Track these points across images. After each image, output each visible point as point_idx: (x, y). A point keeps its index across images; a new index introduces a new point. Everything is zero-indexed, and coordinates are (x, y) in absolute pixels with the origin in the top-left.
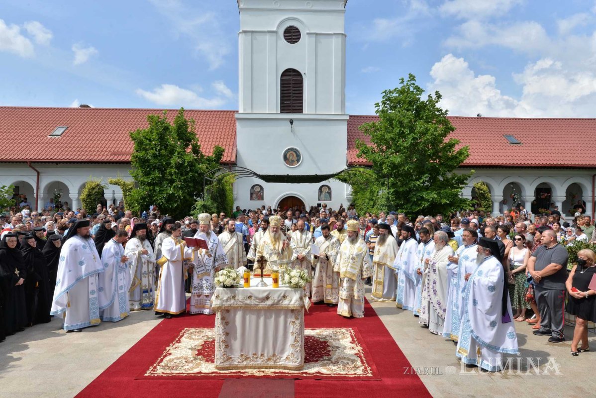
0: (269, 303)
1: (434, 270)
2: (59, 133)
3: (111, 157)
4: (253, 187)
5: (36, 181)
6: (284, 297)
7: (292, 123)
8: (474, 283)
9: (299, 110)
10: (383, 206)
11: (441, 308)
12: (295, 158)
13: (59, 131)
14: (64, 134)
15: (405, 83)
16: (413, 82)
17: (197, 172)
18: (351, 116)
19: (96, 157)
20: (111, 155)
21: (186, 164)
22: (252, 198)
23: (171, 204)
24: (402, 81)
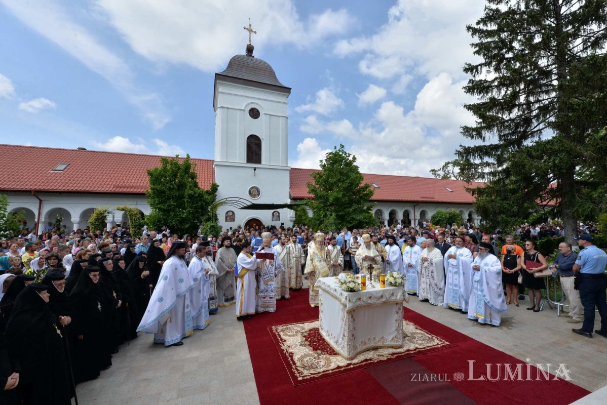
0: (383, 300)
1: (432, 264)
2: (62, 169)
3: (114, 189)
4: (227, 213)
5: (38, 208)
6: (393, 294)
7: (255, 170)
8: (486, 271)
9: (259, 162)
10: (332, 224)
11: (438, 288)
12: (257, 193)
13: (62, 167)
14: (66, 170)
15: (338, 149)
16: (343, 149)
17: (204, 201)
18: (292, 169)
19: (99, 189)
20: (113, 187)
21: (197, 195)
22: (226, 220)
23: (183, 225)
24: (335, 148)
